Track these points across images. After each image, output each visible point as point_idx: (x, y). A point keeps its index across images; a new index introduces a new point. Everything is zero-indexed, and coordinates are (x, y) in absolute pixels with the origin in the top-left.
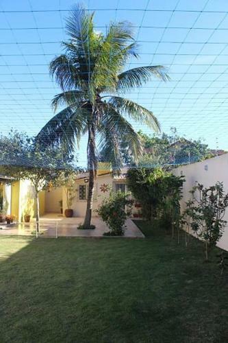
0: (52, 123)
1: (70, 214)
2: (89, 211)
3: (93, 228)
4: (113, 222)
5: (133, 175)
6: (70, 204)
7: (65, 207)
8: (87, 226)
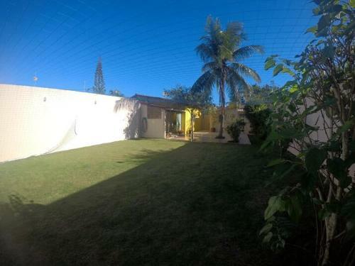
1: (214, 130)
2: (222, 128)
3: (224, 138)
4: (234, 135)
6: (213, 124)
7: (211, 127)
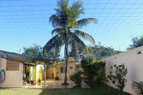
0: (51, 41)
1: (57, 79)
2: (66, 77)
3: (68, 84)
4: (77, 82)
5: (84, 62)
7: (55, 76)
8: (65, 84)
